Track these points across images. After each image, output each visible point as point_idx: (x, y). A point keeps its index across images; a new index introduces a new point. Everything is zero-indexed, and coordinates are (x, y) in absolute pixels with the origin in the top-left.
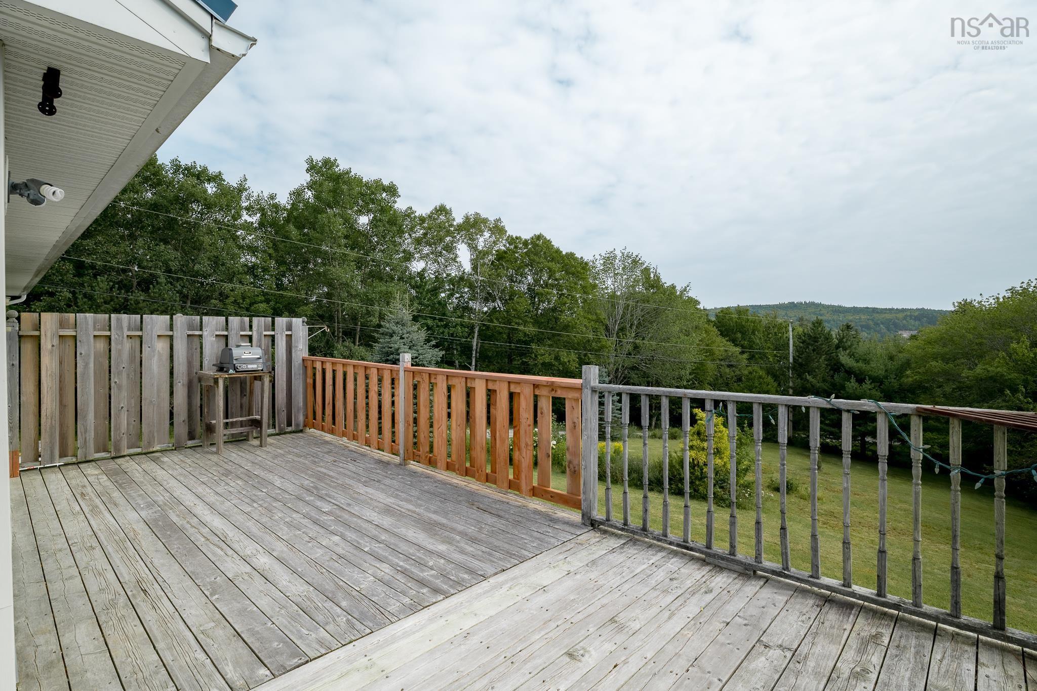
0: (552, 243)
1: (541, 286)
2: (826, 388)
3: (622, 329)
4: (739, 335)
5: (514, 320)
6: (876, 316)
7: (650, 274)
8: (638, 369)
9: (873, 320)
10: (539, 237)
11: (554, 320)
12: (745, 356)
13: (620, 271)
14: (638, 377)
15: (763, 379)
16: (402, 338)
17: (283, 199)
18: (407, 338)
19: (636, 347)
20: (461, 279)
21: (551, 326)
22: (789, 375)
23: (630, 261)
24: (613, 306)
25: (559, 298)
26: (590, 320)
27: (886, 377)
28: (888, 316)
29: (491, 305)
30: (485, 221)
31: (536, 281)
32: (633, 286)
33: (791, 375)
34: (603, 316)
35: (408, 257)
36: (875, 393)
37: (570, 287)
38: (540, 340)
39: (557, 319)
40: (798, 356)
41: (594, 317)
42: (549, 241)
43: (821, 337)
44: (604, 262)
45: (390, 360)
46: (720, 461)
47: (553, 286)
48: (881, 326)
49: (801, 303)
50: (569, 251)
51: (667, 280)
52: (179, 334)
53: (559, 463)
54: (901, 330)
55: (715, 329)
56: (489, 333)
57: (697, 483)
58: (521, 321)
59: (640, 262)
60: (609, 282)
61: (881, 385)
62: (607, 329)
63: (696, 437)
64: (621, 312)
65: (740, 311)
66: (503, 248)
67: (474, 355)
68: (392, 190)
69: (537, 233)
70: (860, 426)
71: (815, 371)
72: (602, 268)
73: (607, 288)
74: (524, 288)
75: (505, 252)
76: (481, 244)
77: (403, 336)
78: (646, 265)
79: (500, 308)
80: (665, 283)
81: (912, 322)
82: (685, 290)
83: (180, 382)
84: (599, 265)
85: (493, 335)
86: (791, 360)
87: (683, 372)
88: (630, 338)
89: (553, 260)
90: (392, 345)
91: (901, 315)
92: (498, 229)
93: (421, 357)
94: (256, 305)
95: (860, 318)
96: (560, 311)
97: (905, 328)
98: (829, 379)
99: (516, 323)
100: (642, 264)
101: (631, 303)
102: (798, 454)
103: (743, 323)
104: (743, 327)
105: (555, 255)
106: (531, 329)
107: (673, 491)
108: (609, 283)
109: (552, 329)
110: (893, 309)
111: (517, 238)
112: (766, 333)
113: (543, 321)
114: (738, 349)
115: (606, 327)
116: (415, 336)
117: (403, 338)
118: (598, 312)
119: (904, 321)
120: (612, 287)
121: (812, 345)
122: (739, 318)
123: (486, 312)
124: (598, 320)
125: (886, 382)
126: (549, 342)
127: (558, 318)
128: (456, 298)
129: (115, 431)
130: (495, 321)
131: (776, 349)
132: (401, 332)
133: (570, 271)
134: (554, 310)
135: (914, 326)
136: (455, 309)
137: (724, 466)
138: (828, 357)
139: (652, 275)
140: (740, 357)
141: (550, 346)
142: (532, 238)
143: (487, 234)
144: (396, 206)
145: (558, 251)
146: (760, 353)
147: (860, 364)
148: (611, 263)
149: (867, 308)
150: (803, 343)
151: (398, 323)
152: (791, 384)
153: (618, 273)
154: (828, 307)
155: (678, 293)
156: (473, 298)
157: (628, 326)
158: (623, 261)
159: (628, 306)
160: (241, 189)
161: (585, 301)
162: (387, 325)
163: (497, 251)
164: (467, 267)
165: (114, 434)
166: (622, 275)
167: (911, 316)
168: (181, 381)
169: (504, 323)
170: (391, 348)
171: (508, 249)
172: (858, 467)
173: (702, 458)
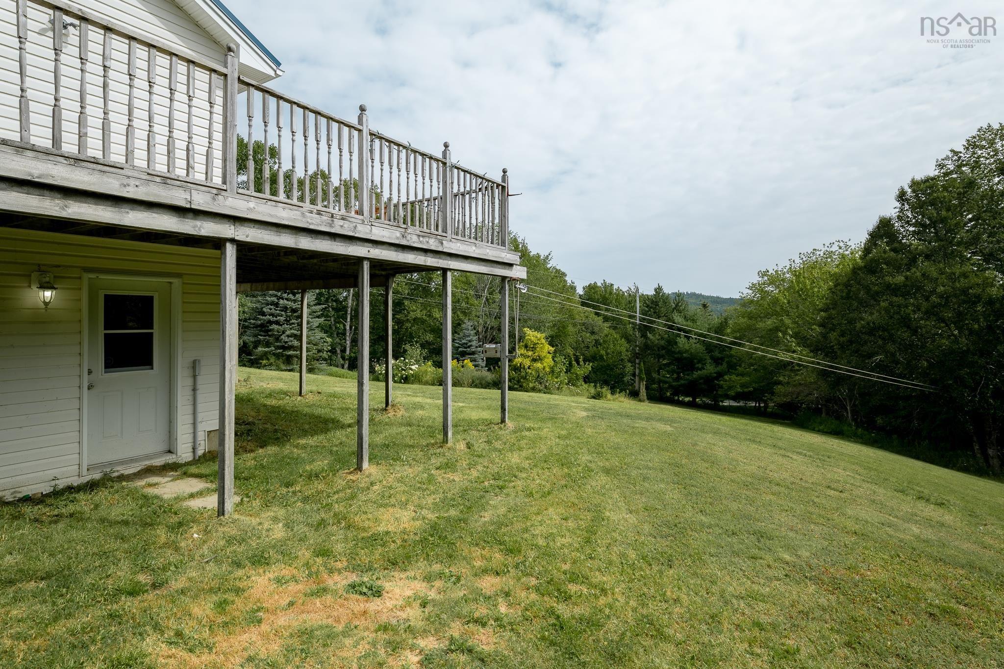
7: (519, 245)
12: (601, 318)
15: (617, 341)
33: (637, 335)
57: (522, 380)
65: (606, 285)
67: (349, 312)
71: (655, 330)
86: (637, 322)
98: (665, 337)
103: (607, 296)
104: (607, 299)
121: (654, 308)
152: (638, 343)
173: (527, 362)
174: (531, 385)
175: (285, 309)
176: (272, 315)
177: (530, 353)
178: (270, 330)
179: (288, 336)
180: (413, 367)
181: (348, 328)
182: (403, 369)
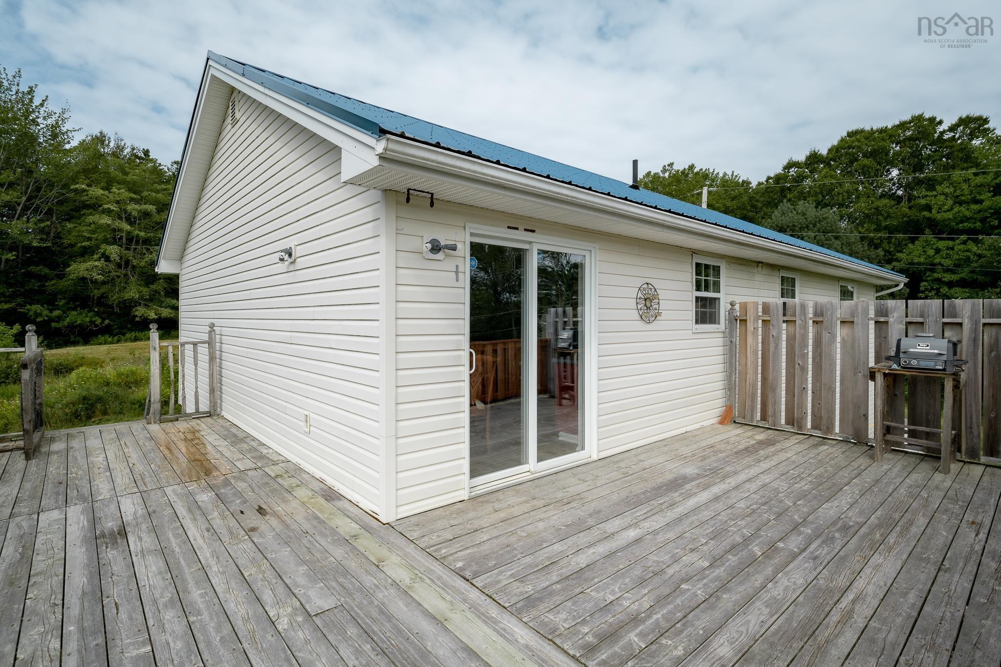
52: (860, 320)
83: (860, 372)
129: (797, 409)
165: (797, 411)
168: (862, 371)
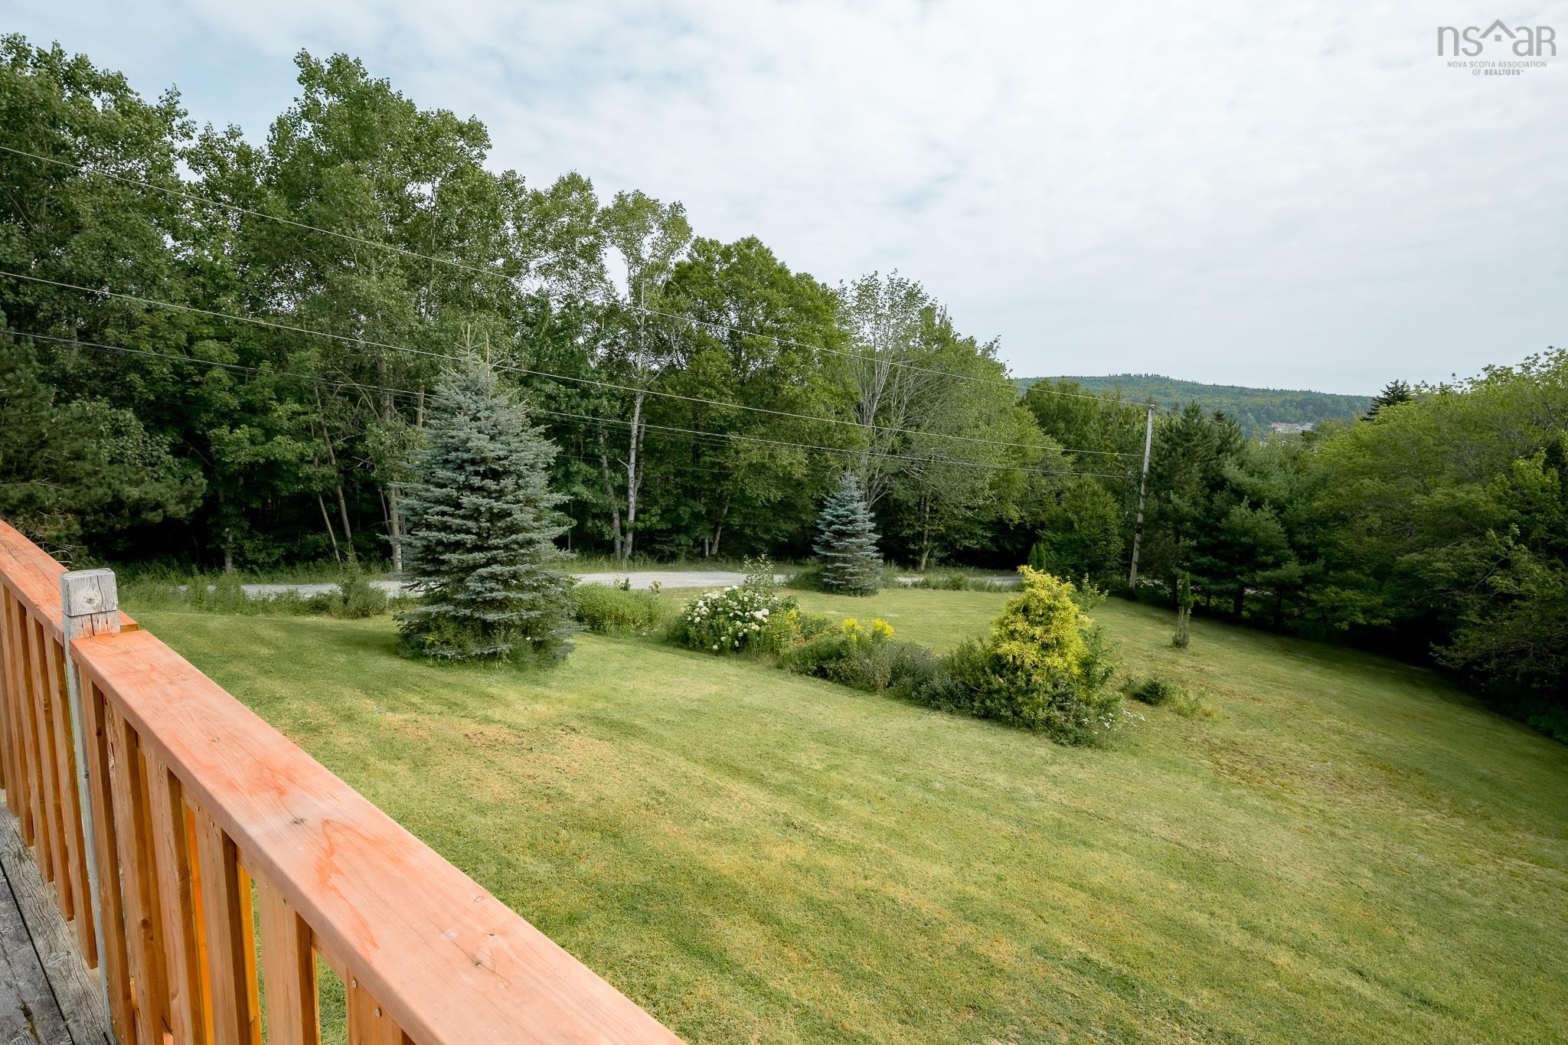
0: (773, 255)
1: (752, 330)
2: (1198, 515)
3: (883, 410)
4: (1062, 425)
5: (702, 389)
6: (1244, 400)
7: (934, 319)
8: (907, 476)
9: (1238, 405)
10: (751, 243)
11: (771, 390)
12: (1070, 458)
13: (886, 311)
14: (906, 489)
15: (1099, 497)
16: (475, 419)
17: (258, 139)
18: (487, 418)
19: (906, 441)
20: (613, 312)
21: (766, 401)
22: (1139, 493)
23: (902, 293)
24: (872, 370)
25: (782, 355)
26: (834, 395)
27: (1290, 502)
28: (1259, 401)
29: (665, 360)
30: (653, 206)
31: (744, 322)
32: (905, 338)
33: (1142, 492)
34: (855, 386)
35: (515, 268)
36: (1274, 525)
37: (803, 334)
38: (744, 424)
39: (776, 389)
40: (1157, 463)
41: (840, 389)
42: (767, 251)
43: (1196, 433)
44: (860, 295)
45: (452, 461)
46: (1060, 660)
47: (771, 332)
48: (1249, 414)
49: (1141, 376)
50: (801, 271)
51: (962, 330)
53: (772, 649)
54: (1275, 421)
55: (1031, 415)
56: (660, 409)
57: (1020, 699)
58: (713, 392)
59: (920, 295)
60: (867, 329)
61: (1282, 512)
62: (859, 408)
63: (1020, 616)
64: (884, 380)
65: (1068, 385)
66: (688, 260)
67: (633, 446)
68: (474, 133)
69: (747, 235)
70: (1242, 575)
71: (1183, 488)
72: (855, 304)
73: (861, 339)
74: (723, 332)
75: (690, 268)
76: (646, 252)
77: (478, 415)
78: (929, 301)
79: (682, 366)
80: (959, 334)
81: (1293, 410)
82: (991, 348)
84: (851, 298)
85: (665, 414)
86: (1146, 469)
87: (979, 484)
88: (897, 423)
89: (772, 284)
90: (454, 433)
91: (1277, 401)
92: (675, 224)
93: (514, 457)
94: (200, 343)
95: (1221, 403)
96: (784, 376)
97: (1282, 420)
98: (1202, 500)
99: (705, 395)
100: (924, 299)
101: (899, 364)
102: (1145, 615)
103: (1070, 406)
104: (1068, 411)
105: (776, 277)
106: (730, 406)
107: (975, 712)
108: (865, 330)
109: (767, 406)
110: (1266, 391)
111: (711, 242)
112: (1103, 422)
113: (752, 392)
114: (1060, 448)
115: (859, 406)
116: (502, 416)
117: (479, 419)
118: (847, 380)
119: (1282, 409)
120: (871, 337)
121: (1182, 446)
122: (1063, 397)
123: (655, 373)
124: (847, 395)
125: (1290, 509)
126: (763, 430)
127: (780, 388)
128: (605, 346)
130: (669, 390)
131: (1121, 450)
132: (473, 406)
133: (803, 305)
134: (773, 372)
135: (1294, 416)
136: (602, 365)
137: (1067, 670)
138: (1204, 466)
139: (937, 321)
140: (1063, 459)
141: (762, 436)
142: (738, 244)
143: (657, 233)
144: (486, 166)
145: (782, 270)
146: (1094, 456)
147: (1255, 480)
148: (871, 296)
149: (1233, 387)
150: (1167, 442)
151: (467, 388)
152: (1142, 506)
153: (881, 314)
154: (1179, 383)
155: (979, 352)
156: (634, 347)
157: (894, 404)
158: (891, 293)
159: (896, 370)
160: (168, 113)
161: (825, 361)
162: (446, 392)
163: (677, 265)
164: (623, 291)
166: (888, 318)
167: (1291, 402)
169: (684, 394)
170: (453, 437)
171: (696, 263)
172: (1233, 638)
173: (1031, 654)
174: (1042, 714)
175: (475, 514)
176: (445, 528)
177: (1038, 631)
178: (443, 562)
179: (482, 579)
180: (758, 615)
181: (631, 474)
182: (736, 617)
